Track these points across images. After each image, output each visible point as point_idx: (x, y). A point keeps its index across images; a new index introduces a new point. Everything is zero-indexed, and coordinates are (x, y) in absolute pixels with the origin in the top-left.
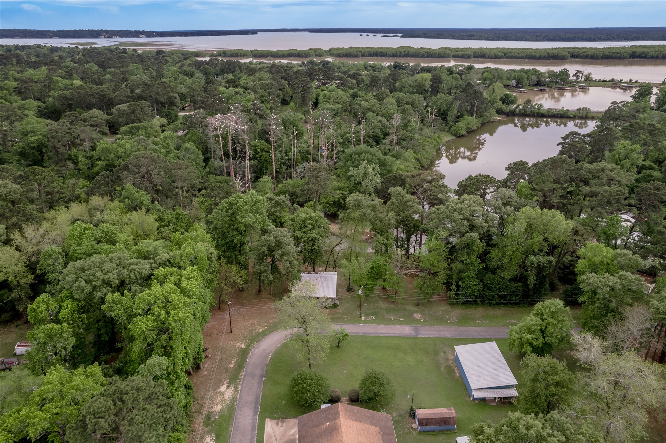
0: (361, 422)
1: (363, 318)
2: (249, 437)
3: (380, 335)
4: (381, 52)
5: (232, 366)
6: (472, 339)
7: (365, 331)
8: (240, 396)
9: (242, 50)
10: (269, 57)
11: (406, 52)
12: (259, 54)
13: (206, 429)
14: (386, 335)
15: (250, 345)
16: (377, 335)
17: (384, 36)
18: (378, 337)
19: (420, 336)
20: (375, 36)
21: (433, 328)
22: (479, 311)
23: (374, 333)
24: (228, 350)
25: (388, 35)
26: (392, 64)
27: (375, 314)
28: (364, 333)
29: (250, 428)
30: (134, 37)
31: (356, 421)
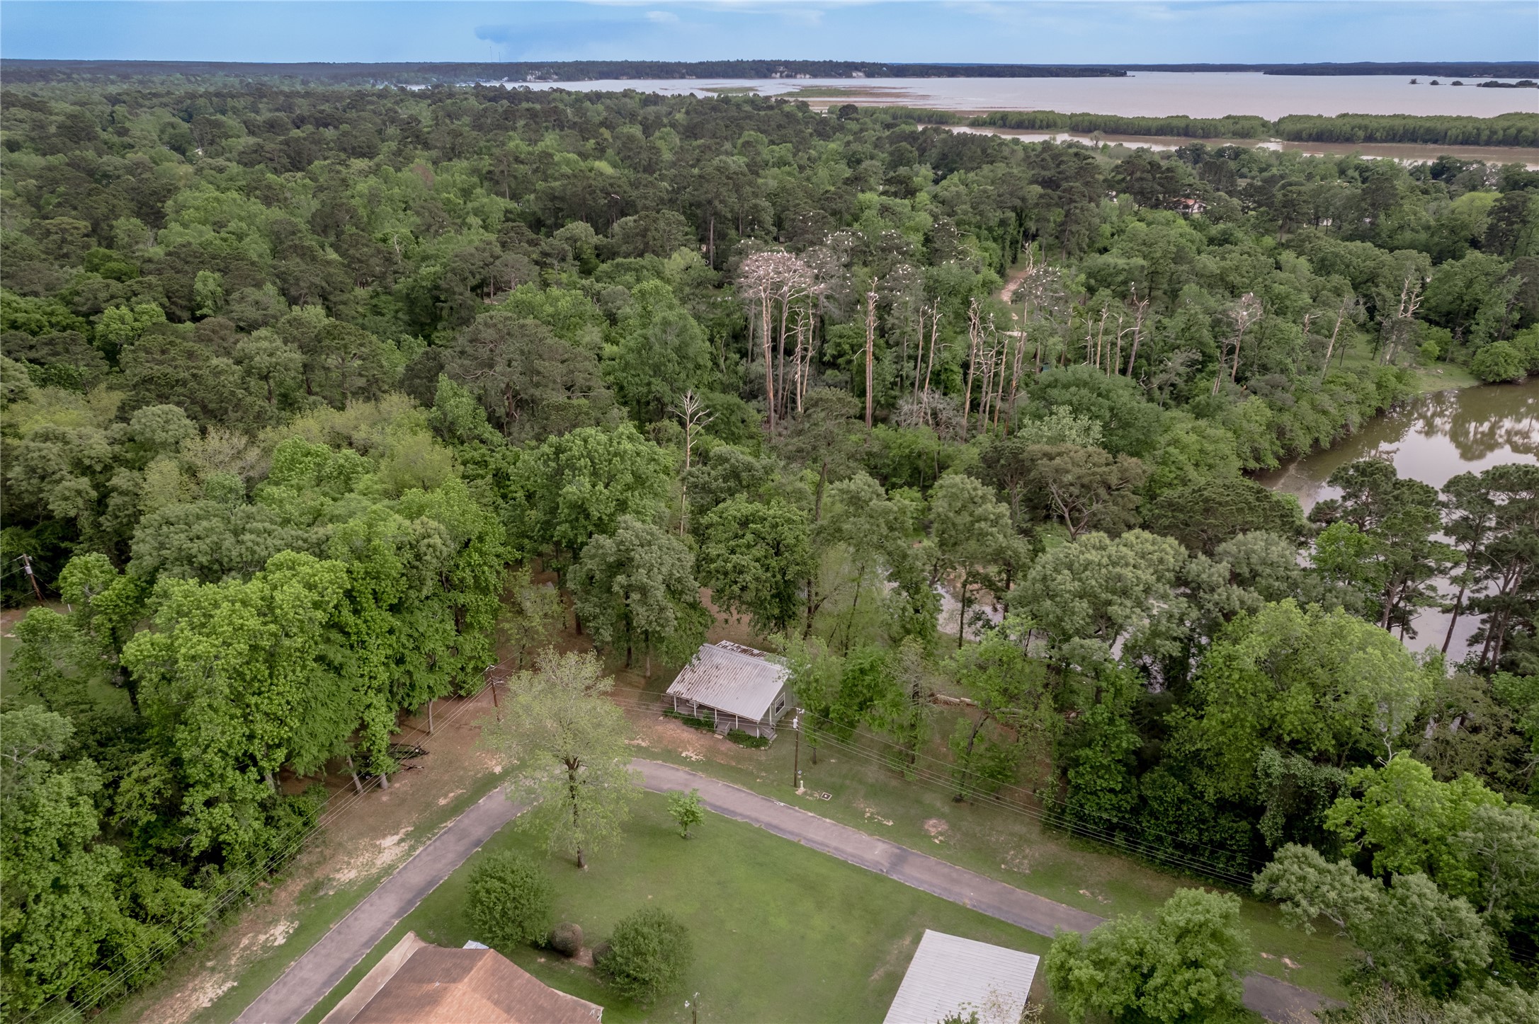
0: (508, 1010)
1: (801, 790)
2: (347, 956)
3: (802, 843)
4: (1428, 130)
5: (442, 802)
6: (1024, 931)
7: (775, 822)
8: (405, 868)
9: (1052, 112)
10: (1096, 133)
11: (1513, 131)
12: (1086, 123)
13: (295, 908)
14: (815, 847)
15: (513, 770)
16: (796, 840)
17: (1486, 85)
18: (796, 845)
19: (895, 877)
20: (1455, 84)
21: (946, 870)
22: (1110, 867)
23: (791, 833)
24: (464, 769)
25: (1500, 81)
26: (1430, 163)
27: (836, 790)
28: (769, 825)
29: (364, 939)
30: (840, 75)
31: (496, 1003)
